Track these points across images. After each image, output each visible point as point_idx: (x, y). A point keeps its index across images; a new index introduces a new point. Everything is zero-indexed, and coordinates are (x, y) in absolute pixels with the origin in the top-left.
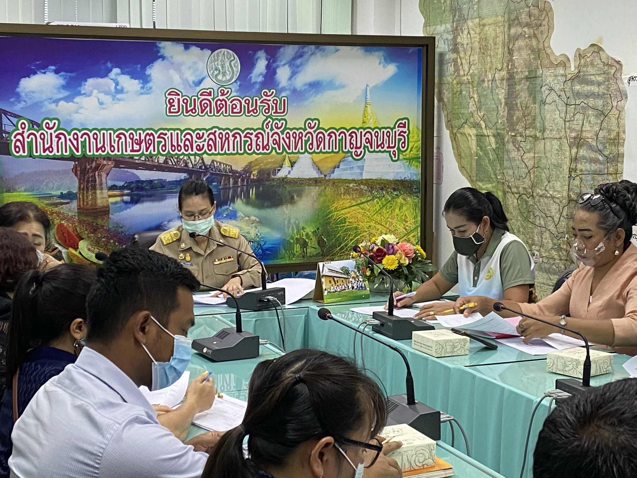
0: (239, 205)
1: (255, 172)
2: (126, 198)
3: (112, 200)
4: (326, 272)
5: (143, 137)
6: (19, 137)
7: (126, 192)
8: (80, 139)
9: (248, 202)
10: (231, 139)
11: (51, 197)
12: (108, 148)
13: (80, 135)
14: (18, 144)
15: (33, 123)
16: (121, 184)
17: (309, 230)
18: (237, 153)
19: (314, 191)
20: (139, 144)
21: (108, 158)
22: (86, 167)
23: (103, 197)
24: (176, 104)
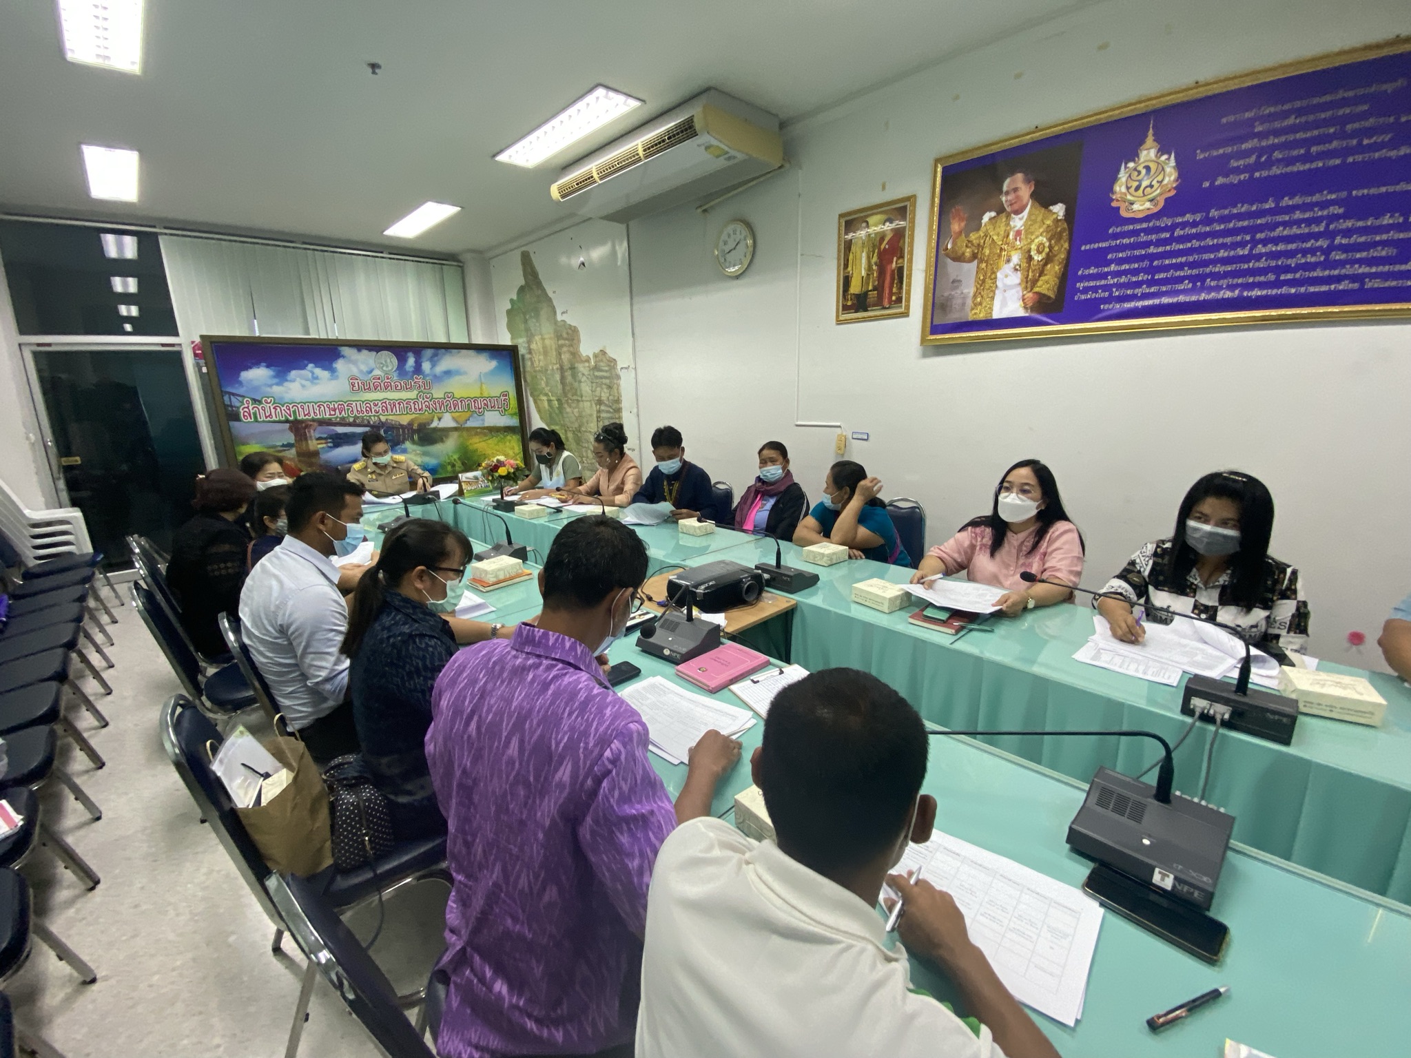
0: (408, 445)
1: (416, 425)
2: (329, 445)
3: (320, 446)
4: (464, 479)
5: (336, 406)
6: (246, 410)
7: (329, 440)
8: (292, 410)
9: (414, 442)
10: (397, 406)
11: (276, 446)
12: (312, 414)
13: (291, 406)
14: (246, 414)
15: (255, 401)
16: (325, 436)
17: (456, 457)
18: (403, 414)
19: (455, 435)
20: (335, 410)
21: (313, 420)
22: (299, 428)
23: (314, 445)
24: (357, 385)
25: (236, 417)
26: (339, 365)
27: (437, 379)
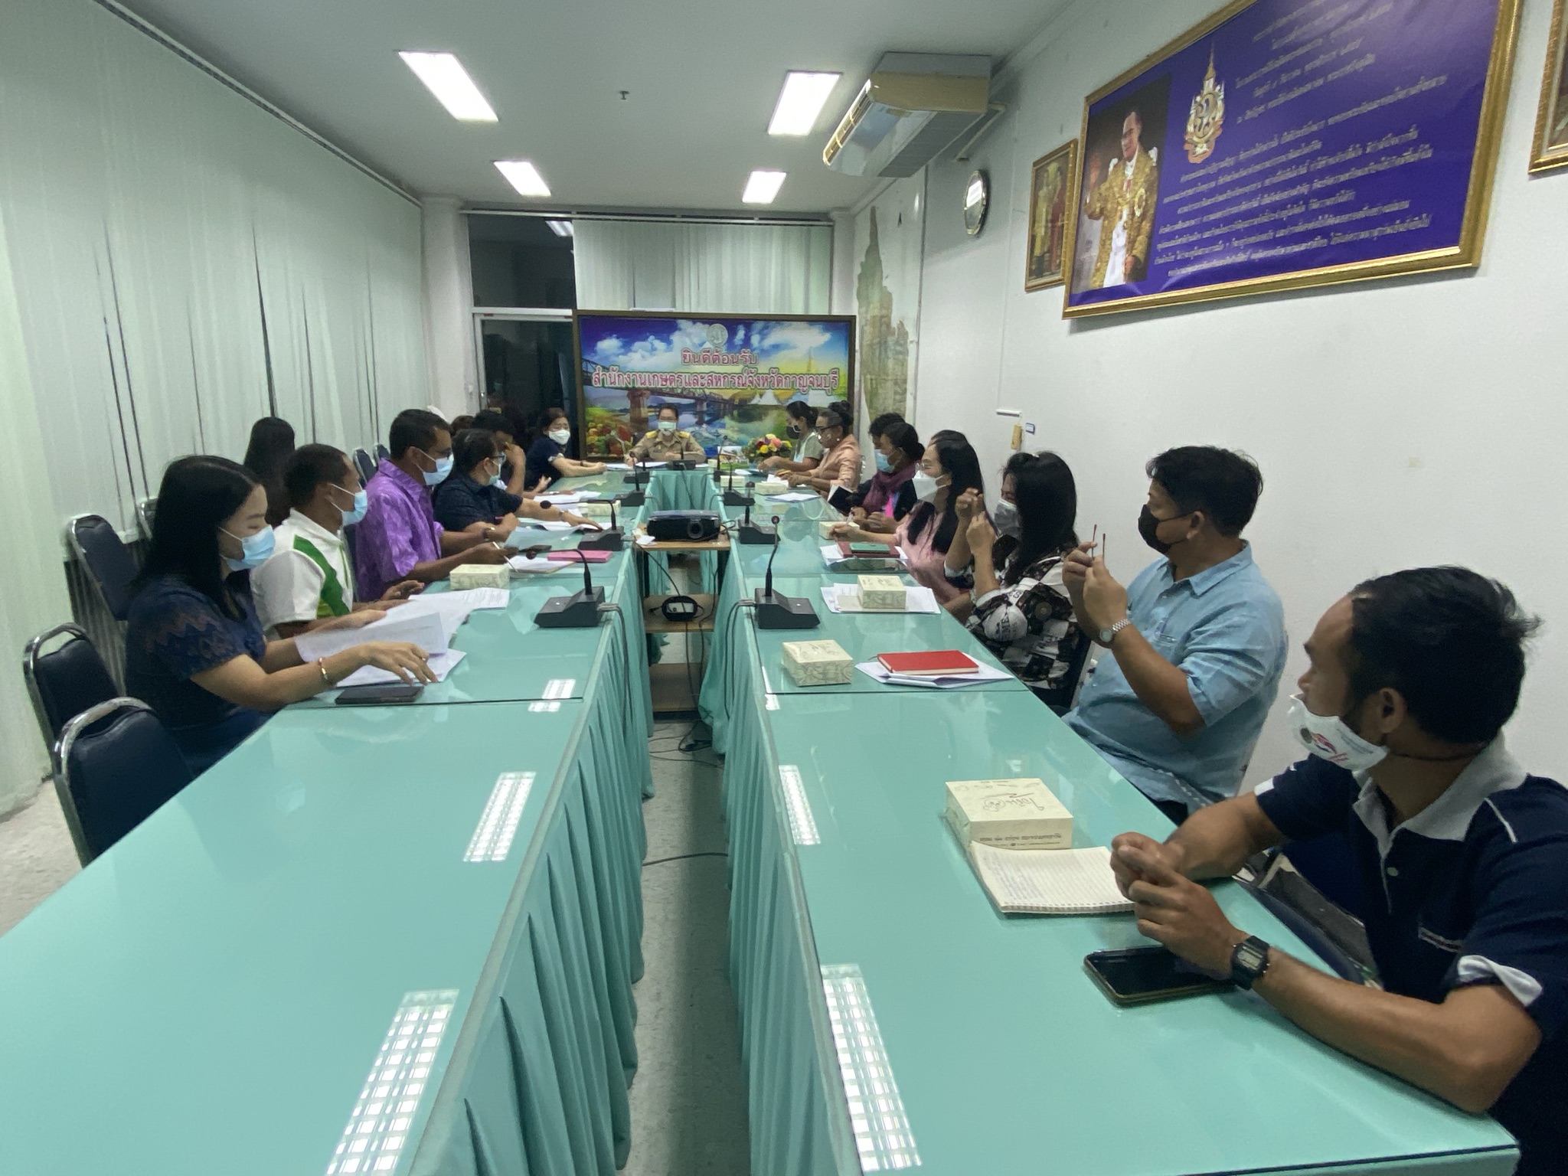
0: (727, 420)
1: (737, 400)
5: (668, 377)
6: (597, 376)
8: (631, 378)
9: (733, 418)
10: (722, 379)
11: (613, 411)
12: (647, 383)
13: (631, 375)
14: (597, 380)
15: (604, 368)
18: (726, 388)
19: (774, 413)
20: (666, 381)
21: (647, 389)
22: (635, 394)
23: (645, 412)
24: (688, 358)
25: (588, 381)
26: (676, 337)
27: (765, 353)
